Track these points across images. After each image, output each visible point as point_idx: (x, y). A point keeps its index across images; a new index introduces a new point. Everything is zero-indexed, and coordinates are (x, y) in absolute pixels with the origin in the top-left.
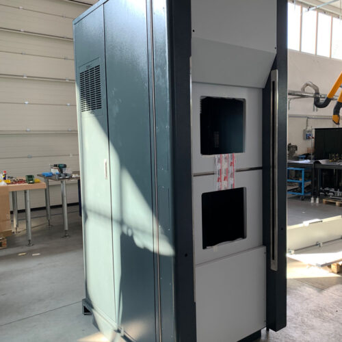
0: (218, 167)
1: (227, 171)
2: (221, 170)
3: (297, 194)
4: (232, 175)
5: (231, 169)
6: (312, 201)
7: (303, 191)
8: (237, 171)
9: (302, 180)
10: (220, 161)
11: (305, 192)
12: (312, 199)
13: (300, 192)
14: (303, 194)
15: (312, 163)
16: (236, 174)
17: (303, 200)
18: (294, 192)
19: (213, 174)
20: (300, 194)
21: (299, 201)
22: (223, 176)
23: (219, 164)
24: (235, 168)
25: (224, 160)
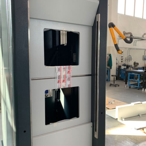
0: (59, 74)
1: (65, 77)
2: (60, 76)
3: (136, 86)
4: (69, 79)
5: (68, 75)
6: (143, 90)
7: (139, 85)
8: (72, 77)
9: (138, 80)
10: (59, 70)
11: (140, 86)
12: (143, 89)
13: (137, 85)
14: (138, 86)
15: (144, 72)
16: (71, 78)
17: (138, 89)
18: (134, 85)
19: (55, 78)
20: (137, 86)
21: (137, 90)
22: (62, 79)
23: (59, 72)
24: (71, 75)
25: (62, 70)
